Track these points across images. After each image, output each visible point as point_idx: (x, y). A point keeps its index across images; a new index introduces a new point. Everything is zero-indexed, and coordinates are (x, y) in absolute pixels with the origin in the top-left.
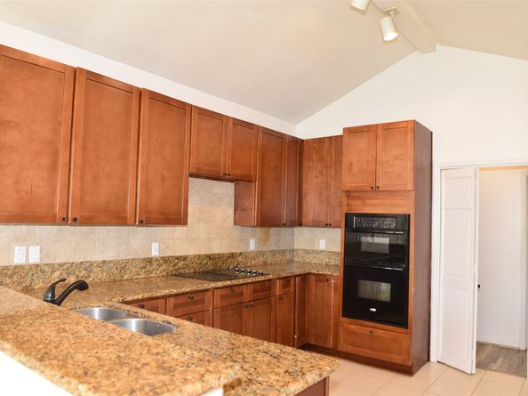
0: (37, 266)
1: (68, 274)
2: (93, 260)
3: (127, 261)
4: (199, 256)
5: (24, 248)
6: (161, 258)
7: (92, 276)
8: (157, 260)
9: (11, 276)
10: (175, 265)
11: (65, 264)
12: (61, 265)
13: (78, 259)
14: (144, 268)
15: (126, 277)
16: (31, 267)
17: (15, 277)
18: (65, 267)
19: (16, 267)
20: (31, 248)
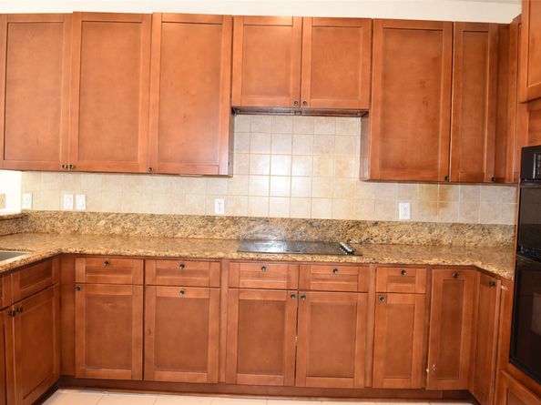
0: (84, 213)
1: (113, 224)
2: (140, 212)
3: (181, 217)
4: (291, 220)
5: (72, 196)
6: (228, 218)
7: (139, 230)
8: (221, 219)
9: (62, 220)
10: (249, 228)
11: (110, 214)
12: (107, 215)
13: (124, 210)
14: (204, 227)
15: (179, 235)
16: (78, 214)
17: (65, 222)
18: (110, 217)
19: (65, 213)
20: (77, 196)
